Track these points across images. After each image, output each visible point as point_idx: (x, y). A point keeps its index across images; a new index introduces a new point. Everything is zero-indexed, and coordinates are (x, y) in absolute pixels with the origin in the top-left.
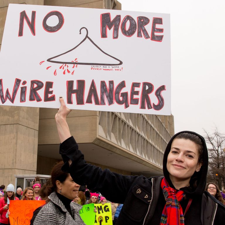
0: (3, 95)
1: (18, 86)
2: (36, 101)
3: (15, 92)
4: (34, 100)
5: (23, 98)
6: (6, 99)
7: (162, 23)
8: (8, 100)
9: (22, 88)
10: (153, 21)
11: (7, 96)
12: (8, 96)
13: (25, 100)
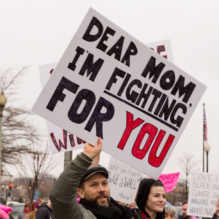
0: (57, 145)
1: (67, 135)
2: (83, 143)
3: (65, 140)
4: (81, 143)
5: (73, 144)
6: (61, 147)
7: (164, 50)
8: (62, 148)
9: (69, 136)
10: (157, 50)
11: (60, 145)
12: (62, 145)
13: (75, 145)
